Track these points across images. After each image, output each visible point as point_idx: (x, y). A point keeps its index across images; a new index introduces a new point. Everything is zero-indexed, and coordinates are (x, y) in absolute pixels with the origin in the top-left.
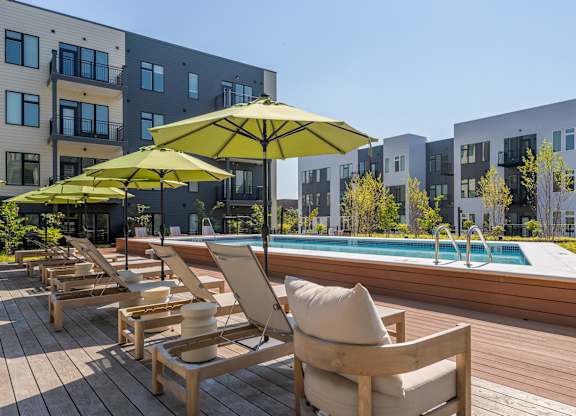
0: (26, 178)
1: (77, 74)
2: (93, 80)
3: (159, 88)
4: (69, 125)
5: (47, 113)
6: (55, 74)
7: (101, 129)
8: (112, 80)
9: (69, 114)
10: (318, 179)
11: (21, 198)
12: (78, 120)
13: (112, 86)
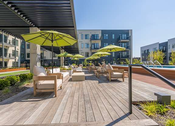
0: (88, 56)
1: (94, 39)
2: (96, 39)
3: (107, 38)
4: (93, 47)
5: (90, 46)
6: (91, 40)
7: (98, 47)
8: (99, 39)
9: (93, 45)
10: (146, 52)
11: (87, 59)
12: (94, 46)
13: (99, 40)
